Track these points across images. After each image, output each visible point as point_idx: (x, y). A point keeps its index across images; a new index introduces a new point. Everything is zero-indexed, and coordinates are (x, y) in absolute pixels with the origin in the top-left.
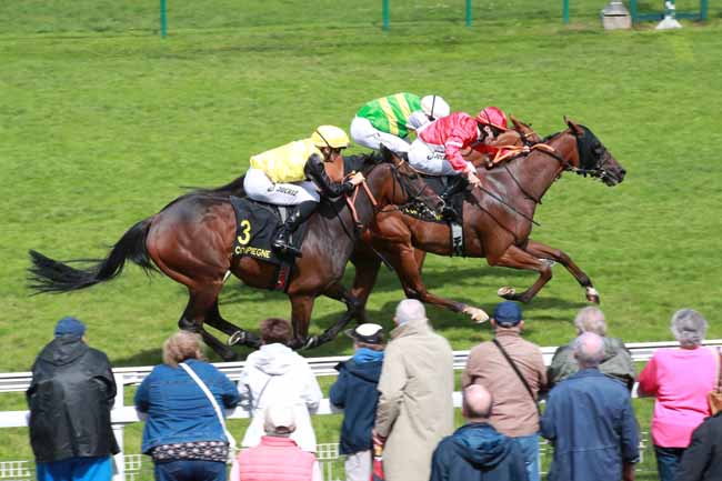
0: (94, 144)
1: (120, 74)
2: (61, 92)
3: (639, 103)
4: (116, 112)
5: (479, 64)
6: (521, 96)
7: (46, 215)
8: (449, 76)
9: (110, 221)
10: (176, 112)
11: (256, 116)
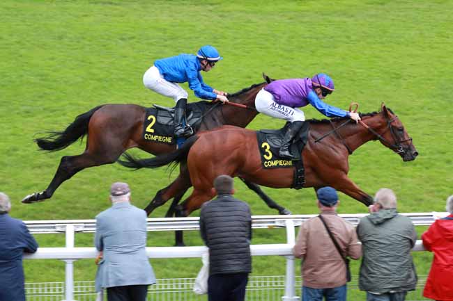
0: (51, 62)
1: (70, 14)
2: (27, 25)
3: (436, 45)
4: (66, 41)
5: (323, 15)
6: (353, 38)
7: (17, 111)
8: (302, 22)
9: (63, 117)
10: (109, 42)
11: (166, 46)
